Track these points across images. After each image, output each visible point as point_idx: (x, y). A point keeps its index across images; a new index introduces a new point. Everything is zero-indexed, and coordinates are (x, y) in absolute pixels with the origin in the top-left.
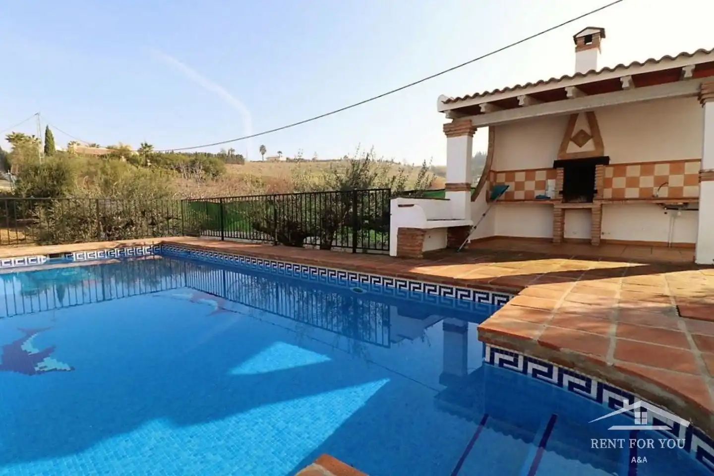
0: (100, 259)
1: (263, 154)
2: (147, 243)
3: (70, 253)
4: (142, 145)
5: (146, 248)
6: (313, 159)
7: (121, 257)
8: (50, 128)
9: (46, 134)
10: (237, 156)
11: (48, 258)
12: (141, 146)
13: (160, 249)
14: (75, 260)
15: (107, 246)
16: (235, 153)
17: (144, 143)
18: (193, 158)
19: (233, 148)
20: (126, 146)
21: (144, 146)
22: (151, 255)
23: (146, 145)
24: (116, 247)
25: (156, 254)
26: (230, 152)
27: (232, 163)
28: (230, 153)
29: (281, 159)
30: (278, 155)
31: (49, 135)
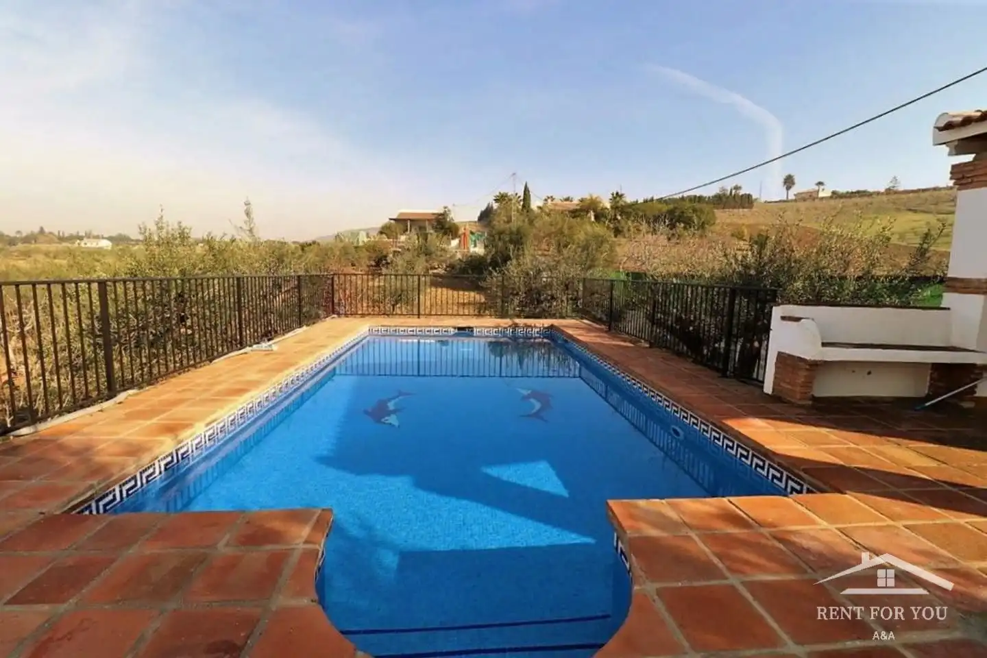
0: (495, 337)
1: (788, 188)
2: (537, 325)
3: (472, 328)
4: (613, 194)
5: (536, 330)
6: (887, 190)
7: (512, 336)
8: (528, 186)
9: (525, 192)
10: (742, 196)
11: (456, 331)
12: (611, 196)
13: (551, 333)
14: (475, 335)
15: (502, 325)
16: (742, 192)
17: (615, 193)
18: (671, 206)
19: (739, 185)
20: (596, 198)
21: (615, 195)
22: (540, 337)
23: (617, 194)
24: (510, 326)
25: (545, 337)
26: (734, 191)
27: (734, 207)
28: (733, 193)
29: (821, 195)
30: (817, 188)
31: (527, 192)
